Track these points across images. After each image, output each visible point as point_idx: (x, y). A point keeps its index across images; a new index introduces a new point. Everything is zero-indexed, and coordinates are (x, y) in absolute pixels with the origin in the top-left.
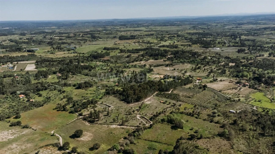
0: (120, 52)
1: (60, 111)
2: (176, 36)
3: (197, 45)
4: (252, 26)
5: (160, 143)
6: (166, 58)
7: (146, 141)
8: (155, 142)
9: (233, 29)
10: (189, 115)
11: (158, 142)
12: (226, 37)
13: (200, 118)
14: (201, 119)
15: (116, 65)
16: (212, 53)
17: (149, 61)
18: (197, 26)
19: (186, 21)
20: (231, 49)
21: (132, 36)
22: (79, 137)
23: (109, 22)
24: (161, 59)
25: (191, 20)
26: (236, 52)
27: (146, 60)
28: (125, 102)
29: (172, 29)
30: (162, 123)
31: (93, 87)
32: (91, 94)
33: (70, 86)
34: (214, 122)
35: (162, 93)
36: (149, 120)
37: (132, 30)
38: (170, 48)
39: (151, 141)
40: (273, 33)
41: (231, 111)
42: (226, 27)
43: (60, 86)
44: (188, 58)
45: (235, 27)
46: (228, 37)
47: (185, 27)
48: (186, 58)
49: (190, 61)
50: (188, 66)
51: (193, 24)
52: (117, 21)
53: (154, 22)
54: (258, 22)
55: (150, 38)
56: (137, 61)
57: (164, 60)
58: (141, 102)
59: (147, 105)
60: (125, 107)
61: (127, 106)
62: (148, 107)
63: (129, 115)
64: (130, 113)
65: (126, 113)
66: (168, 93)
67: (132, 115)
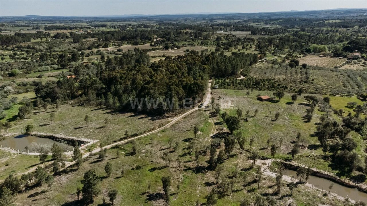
3: (186, 30)
6: (152, 42)
17: (121, 46)
26: (250, 34)
35: (227, 81)
45: (209, 21)
57: (151, 45)
58: (203, 107)
59: (239, 112)
60: (156, 134)
61: (162, 128)
62: (246, 120)
63: (212, 166)
64: (208, 158)
65: (188, 158)
66: (240, 78)
67: (228, 166)
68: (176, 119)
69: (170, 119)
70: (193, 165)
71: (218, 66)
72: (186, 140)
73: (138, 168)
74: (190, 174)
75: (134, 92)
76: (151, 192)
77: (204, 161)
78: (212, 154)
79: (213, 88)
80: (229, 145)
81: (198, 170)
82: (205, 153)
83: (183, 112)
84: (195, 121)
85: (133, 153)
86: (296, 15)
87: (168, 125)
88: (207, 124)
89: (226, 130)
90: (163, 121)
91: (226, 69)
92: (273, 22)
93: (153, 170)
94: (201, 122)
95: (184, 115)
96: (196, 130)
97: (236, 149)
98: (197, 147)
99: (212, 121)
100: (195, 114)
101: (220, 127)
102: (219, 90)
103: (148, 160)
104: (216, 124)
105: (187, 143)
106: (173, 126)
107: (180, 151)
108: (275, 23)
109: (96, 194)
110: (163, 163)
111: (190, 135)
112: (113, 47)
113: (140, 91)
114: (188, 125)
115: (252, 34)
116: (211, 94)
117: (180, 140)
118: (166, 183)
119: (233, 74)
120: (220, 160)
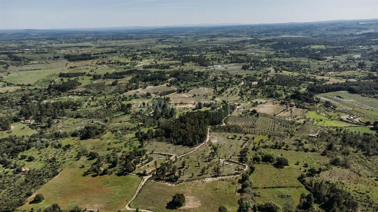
0: (92, 78)
1: (98, 176)
2: (150, 53)
3: (190, 63)
4: (226, 39)
5: (285, 187)
6: (167, 82)
7: (266, 189)
8: (279, 187)
9: (208, 42)
10: (275, 148)
11: (282, 187)
12: (212, 52)
13: (290, 150)
14: (292, 151)
15: (105, 98)
16: (219, 72)
17: (147, 88)
18: (164, 40)
19: (144, 33)
20: (233, 66)
21: (84, 55)
22: (180, 205)
23: (19, 33)
24: (162, 84)
25: (149, 32)
26: (241, 69)
27: (143, 87)
28: (184, 145)
29: (131, 44)
30: (258, 164)
31: (106, 133)
32: (116, 143)
33: (66, 136)
34: (309, 151)
35: (217, 127)
36: (240, 163)
37: (73, 47)
38: (159, 69)
39: (273, 188)
40: (254, 47)
41: (310, 135)
42: (199, 40)
43: (50, 140)
44: (196, 80)
45: (209, 39)
46: (215, 52)
47: (148, 41)
48: (193, 80)
49: (201, 84)
50: (205, 90)
51: (156, 37)
52: (36, 33)
53: (97, 34)
54: (228, 34)
55: (116, 57)
56: (131, 89)
57: (167, 85)
58: (206, 142)
59: (218, 145)
60: (192, 153)
61: (194, 151)
62: (221, 147)
63: (209, 161)
64: (208, 159)
65: (203, 159)
66: (223, 125)
67: (213, 161)
68: (197, 148)
69: (196, 148)
70: (204, 160)
71: (212, 119)
72: (202, 154)
73: (191, 161)
74: (204, 162)
75: (181, 137)
76: (196, 166)
77: (207, 160)
78: (209, 158)
79: (210, 132)
80: (213, 156)
81: (206, 162)
82: (207, 158)
83: (199, 145)
84: (204, 148)
85: (188, 158)
86: (294, 30)
87: (195, 150)
88: (208, 149)
89: (213, 151)
90: (193, 148)
91: (216, 121)
92: (267, 44)
93: (195, 162)
94: (206, 148)
95: (200, 146)
96: (204, 151)
97: (215, 156)
98: (205, 156)
99: (210, 148)
100: (204, 145)
101: (212, 150)
102: (212, 133)
103: (193, 160)
104: (210, 149)
105: (202, 155)
106: (197, 150)
107: (200, 157)
108: (269, 45)
109: (185, 166)
110: (197, 160)
111: (203, 153)
112: (141, 89)
113: (184, 137)
114: (202, 149)
115: (242, 69)
116: (209, 135)
117: (200, 154)
118: (199, 164)
119: (220, 122)
120: (211, 159)
